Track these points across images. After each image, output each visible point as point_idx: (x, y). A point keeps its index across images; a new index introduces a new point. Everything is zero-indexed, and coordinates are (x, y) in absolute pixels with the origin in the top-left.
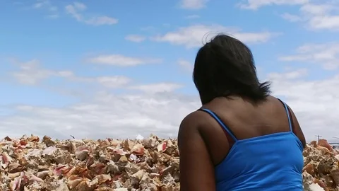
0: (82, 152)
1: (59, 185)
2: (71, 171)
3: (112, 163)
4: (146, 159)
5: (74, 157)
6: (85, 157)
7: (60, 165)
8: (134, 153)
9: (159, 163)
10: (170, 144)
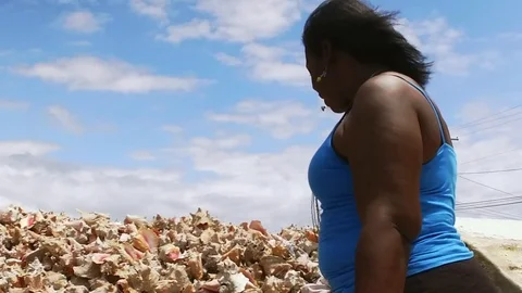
4: (1, 239)
9: (21, 245)
10: (40, 218)
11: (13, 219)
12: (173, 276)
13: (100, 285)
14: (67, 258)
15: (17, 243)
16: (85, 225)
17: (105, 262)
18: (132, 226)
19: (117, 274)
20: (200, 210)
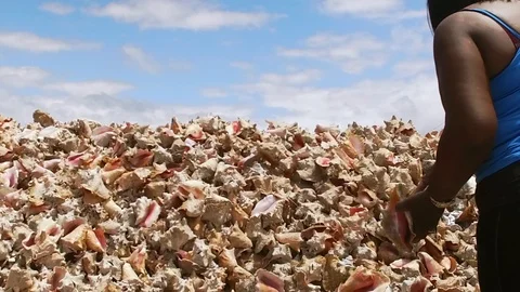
0: (104, 135)
1: (93, 176)
2: (96, 161)
3: (161, 149)
4: (212, 145)
5: (90, 142)
6: (108, 143)
7: (73, 154)
8: (190, 136)
9: (233, 151)
10: (246, 125)
11: (215, 127)
12: (398, 178)
13: (329, 188)
14: (288, 162)
15: (228, 150)
16: (288, 132)
17: (331, 164)
18: (328, 134)
19: (340, 177)
20: (394, 118)
